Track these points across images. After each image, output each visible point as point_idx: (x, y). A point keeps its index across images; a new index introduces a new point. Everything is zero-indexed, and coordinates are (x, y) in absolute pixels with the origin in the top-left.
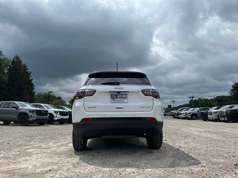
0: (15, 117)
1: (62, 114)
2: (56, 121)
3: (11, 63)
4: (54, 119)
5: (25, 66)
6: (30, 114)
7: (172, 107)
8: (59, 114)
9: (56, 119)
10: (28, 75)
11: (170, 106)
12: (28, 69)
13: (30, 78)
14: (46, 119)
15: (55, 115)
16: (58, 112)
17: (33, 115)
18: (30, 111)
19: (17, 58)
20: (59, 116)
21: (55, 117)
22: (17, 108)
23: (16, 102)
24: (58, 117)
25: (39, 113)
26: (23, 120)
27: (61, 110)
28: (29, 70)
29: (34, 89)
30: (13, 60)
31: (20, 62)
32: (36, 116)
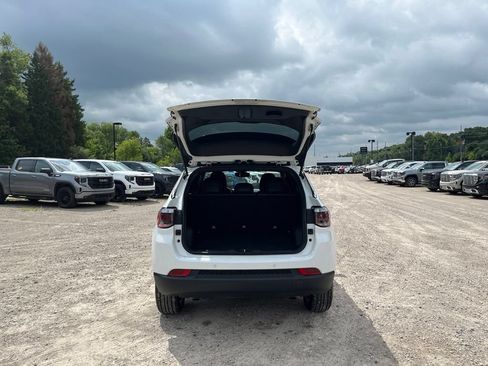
0: (49, 190)
1: (141, 181)
2: (129, 195)
3: (30, 62)
4: (127, 192)
5: (61, 68)
6: (77, 185)
7: (369, 150)
8: (134, 181)
9: (129, 191)
10: (68, 86)
11: (364, 150)
12: (65, 74)
13: (73, 93)
14: (110, 195)
15: (127, 183)
16: (132, 178)
17: (84, 189)
18: (77, 179)
19: (42, 49)
20: (136, 185)
21: (128, 187)
22: (50, 172)
23: (48, 160)
24: (133, 188)
25: (95, 182)
26: (64, 196)
27: (140, 174)
28: (69, 77)
29: (82, 116)
30: (35, 54)
31: (49, 59)
32: (89, 189)
